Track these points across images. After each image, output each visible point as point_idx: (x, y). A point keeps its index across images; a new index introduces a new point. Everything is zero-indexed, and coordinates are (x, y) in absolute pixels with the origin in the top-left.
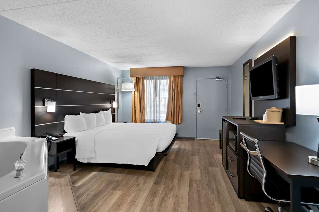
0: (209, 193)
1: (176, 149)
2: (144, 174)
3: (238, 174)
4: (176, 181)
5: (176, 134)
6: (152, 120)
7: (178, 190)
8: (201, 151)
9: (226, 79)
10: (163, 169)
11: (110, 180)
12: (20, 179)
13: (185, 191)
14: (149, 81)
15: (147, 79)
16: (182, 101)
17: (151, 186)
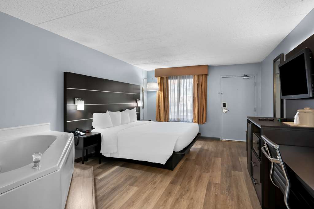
0: (228, 199)
1: (198, 149)
2: (162, 172)
3: (262, 181)
4: (193, 182)
5: (199, 134)
6: (176, 119)
7: (194, 193)
8: (225, 153)
9: (256, 77)
10: (182, 168)
11: (129, 176)
12: (37, 169)
13: (201, 194)
14: (173, 80)
15: (171, 79)
16: (206, 100)
17: (168, 185)
